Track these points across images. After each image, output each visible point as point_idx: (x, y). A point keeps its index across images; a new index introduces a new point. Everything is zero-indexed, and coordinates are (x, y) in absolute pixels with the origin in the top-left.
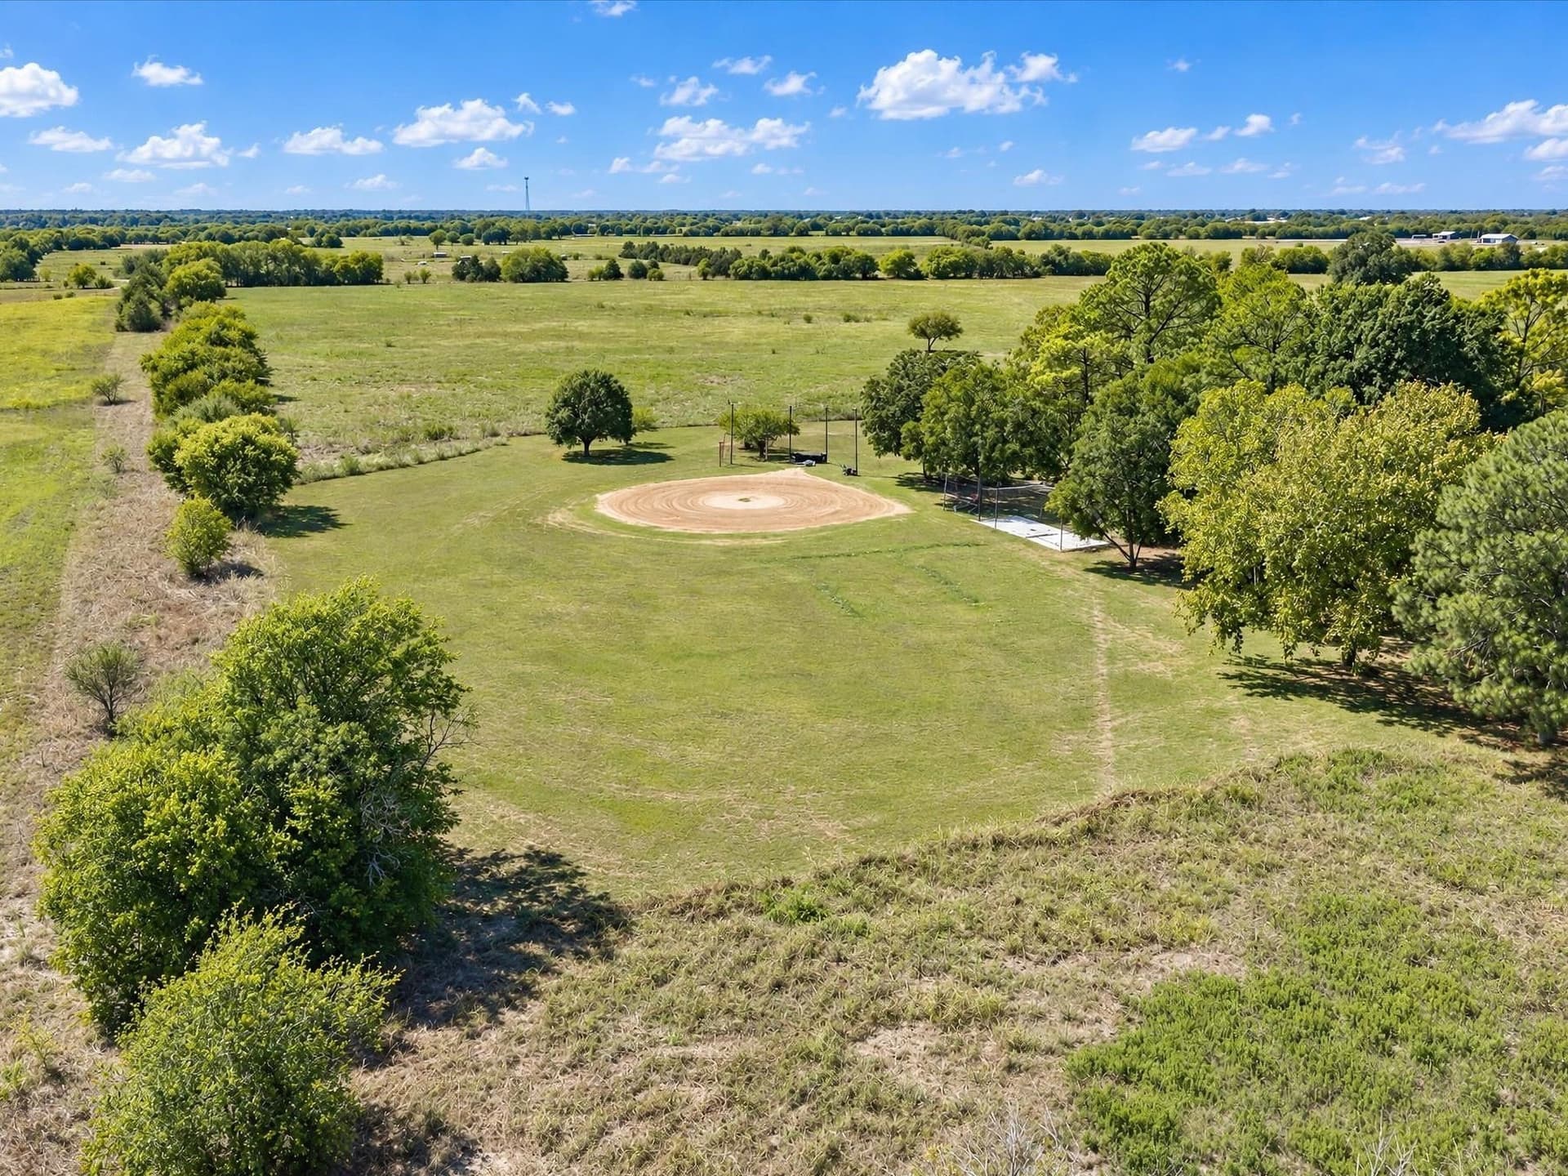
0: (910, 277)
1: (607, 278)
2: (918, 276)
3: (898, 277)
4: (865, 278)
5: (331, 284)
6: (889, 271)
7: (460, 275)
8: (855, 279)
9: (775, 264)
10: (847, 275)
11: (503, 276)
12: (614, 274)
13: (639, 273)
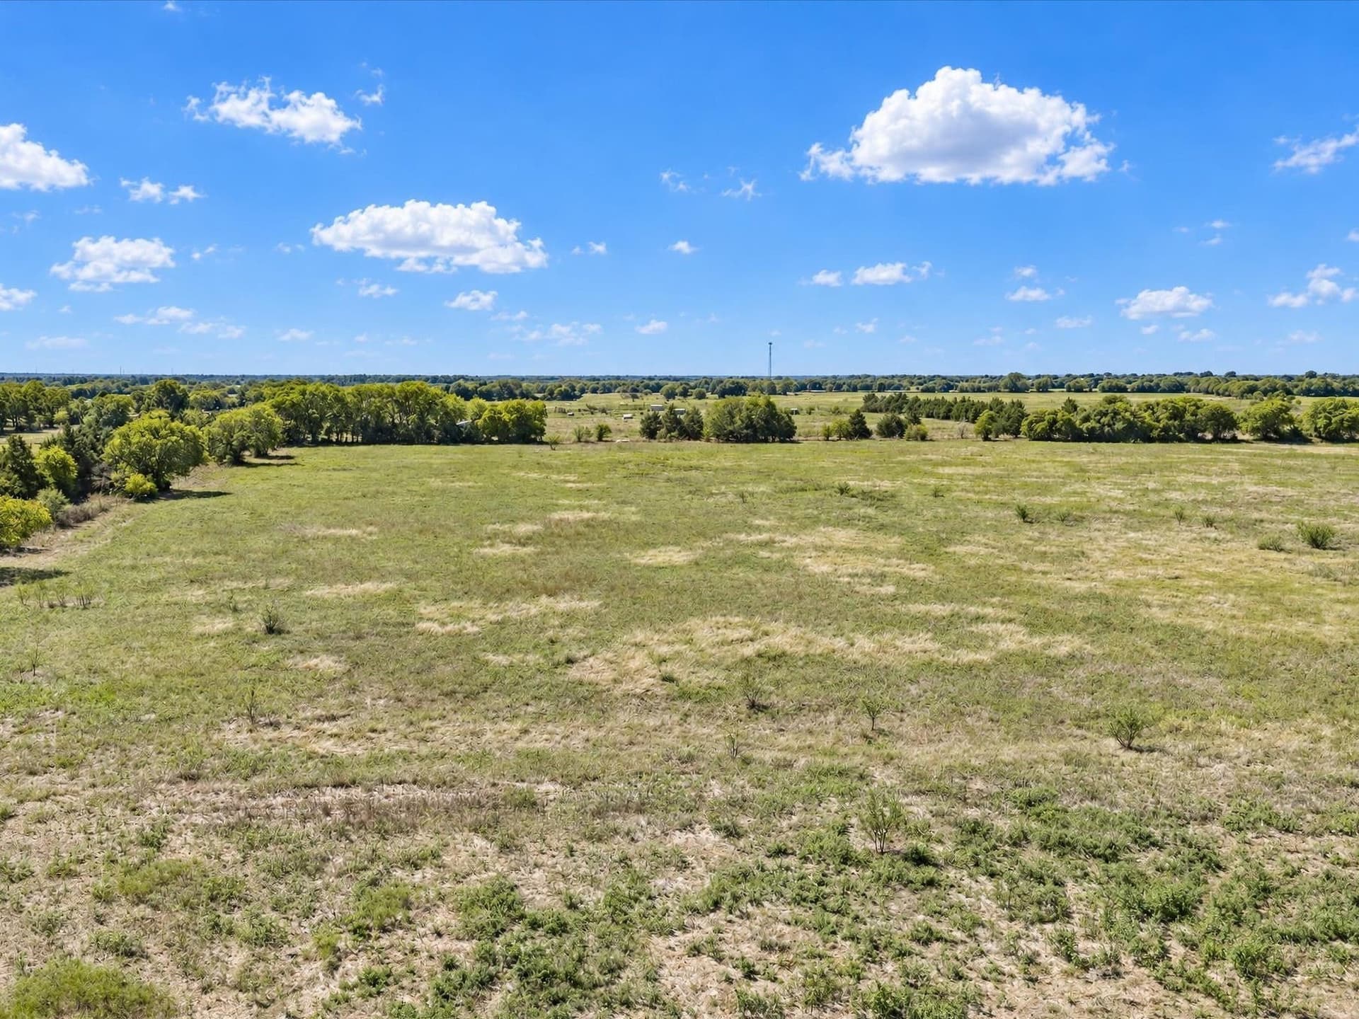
0: (1282, 439)
1: (849, 436)
2: (1297, 437)
3: (1266, 439)
4: (1217, 439)
5: (473, 442)
6: (1254, 430)
7: (650, 431)
8: (1203, 441)
9: (1086, 419)
10: (1193, 436)
11: (706, 431)
12: (858, 431)
13: (892, 430)
